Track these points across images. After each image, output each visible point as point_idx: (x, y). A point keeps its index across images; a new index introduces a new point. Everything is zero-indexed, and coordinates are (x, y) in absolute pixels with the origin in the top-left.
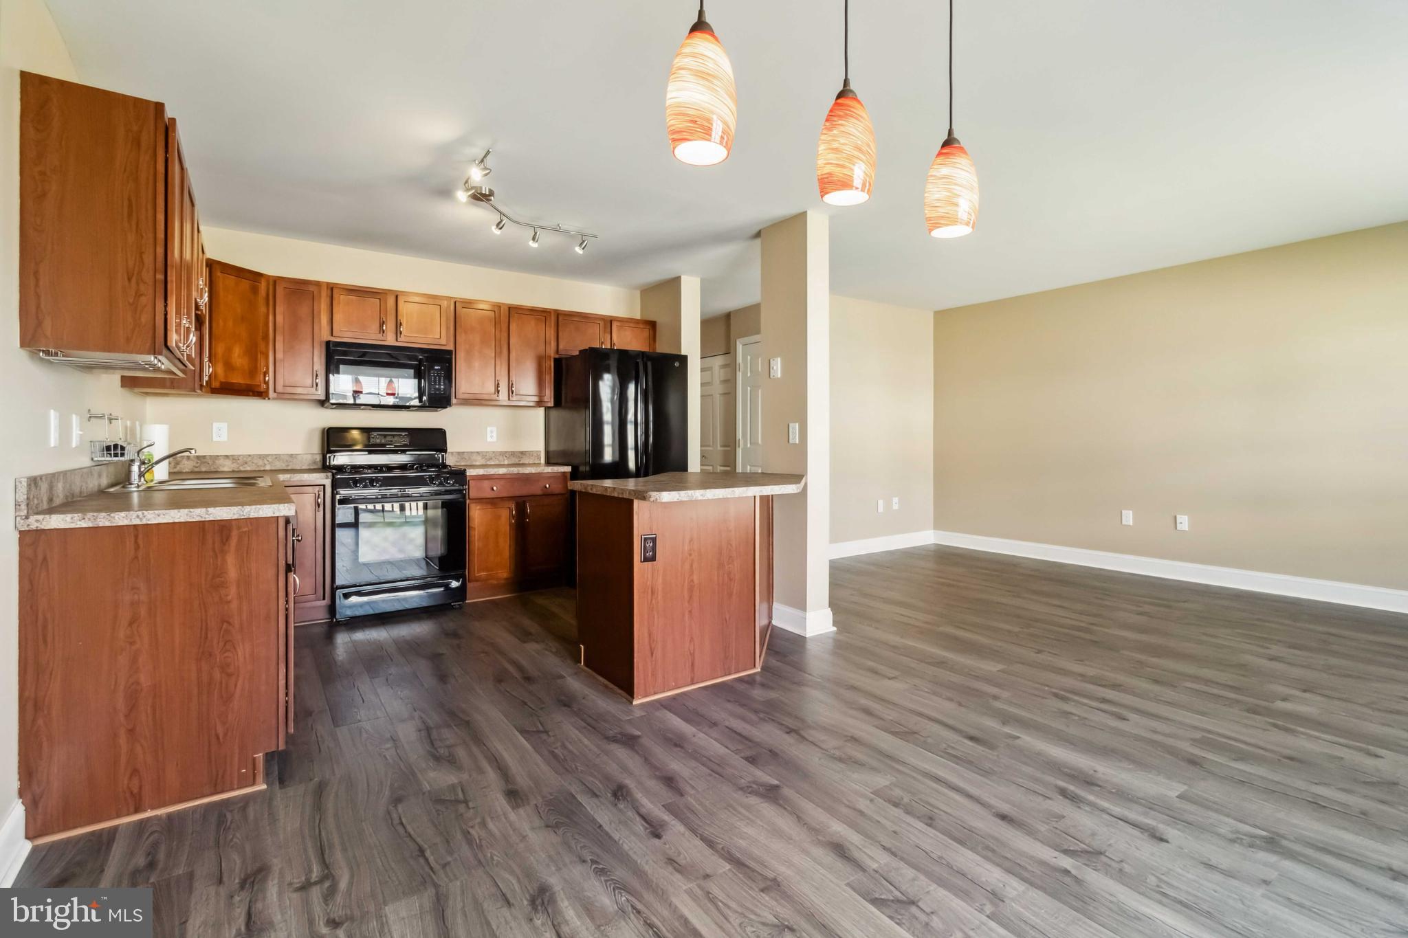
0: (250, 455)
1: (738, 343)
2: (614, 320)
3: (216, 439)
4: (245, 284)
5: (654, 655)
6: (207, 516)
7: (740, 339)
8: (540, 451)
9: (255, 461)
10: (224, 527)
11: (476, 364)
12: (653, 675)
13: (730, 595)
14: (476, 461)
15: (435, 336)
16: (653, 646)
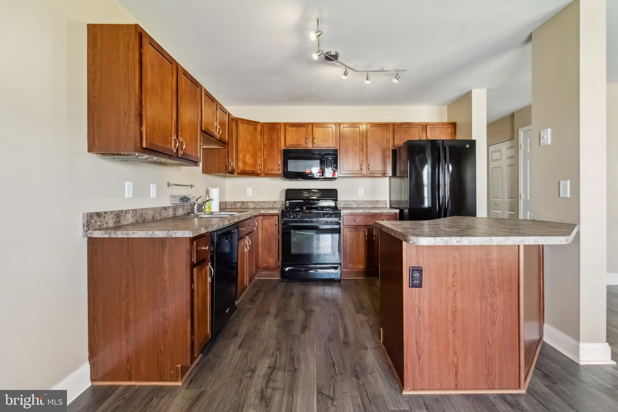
0: (259, 201)
1: (520, 131)
2: (428, 125)
3: (248, 194)
4: (251, 127)
5: (421, 359)
6: (153, 235)
7: (521, 129)
8: (387, 201)
9: (261, 204)
10: (163, 241)
11: (350, 155)
12: (420, 374)
13: (494, 323)
14: (353, 205)
15: (330, 144)
16: (420, 353)
